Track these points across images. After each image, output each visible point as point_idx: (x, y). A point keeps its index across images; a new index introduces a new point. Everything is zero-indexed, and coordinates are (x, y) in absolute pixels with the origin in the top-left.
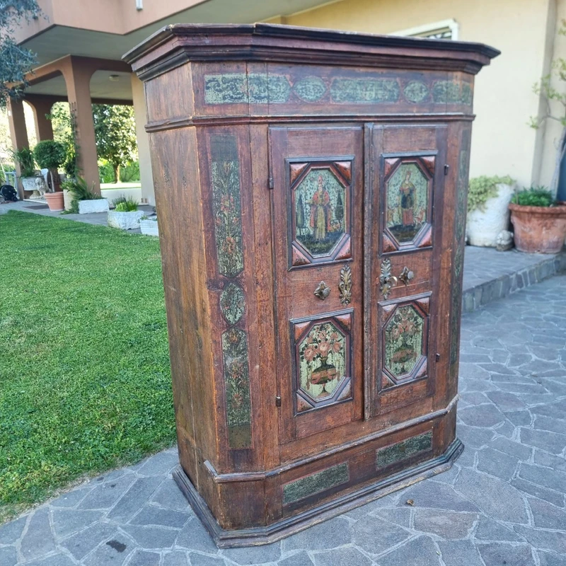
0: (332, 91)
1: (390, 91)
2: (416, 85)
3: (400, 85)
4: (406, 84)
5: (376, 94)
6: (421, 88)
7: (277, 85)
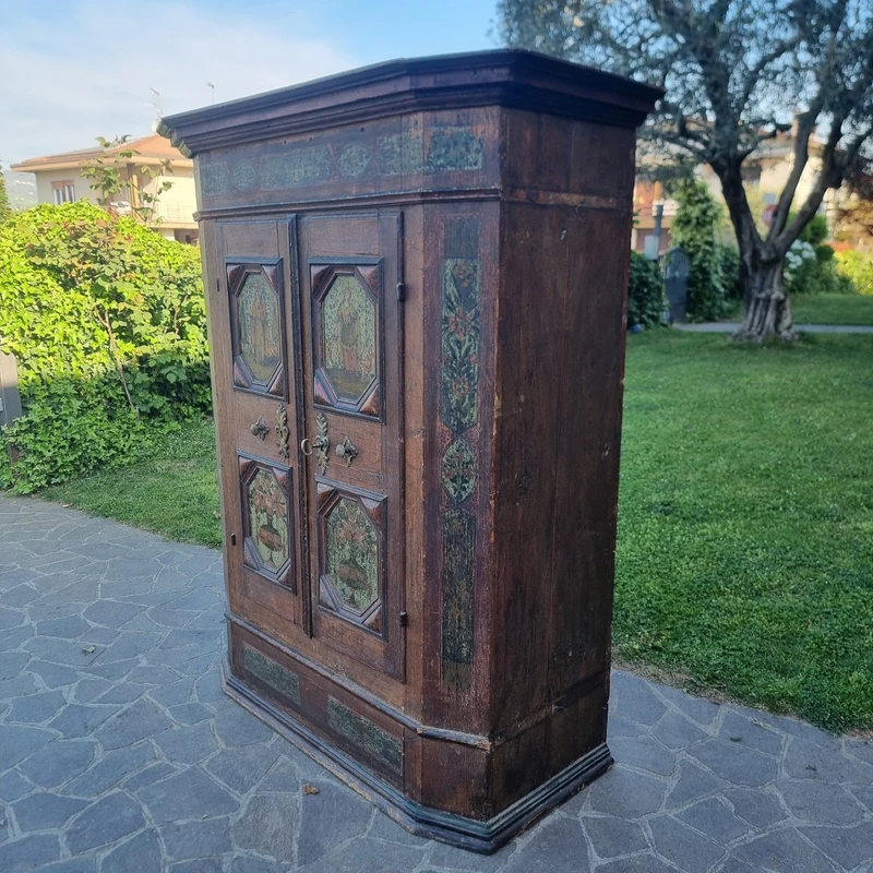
0: (261, 174)
1: (320, 164)
2: (354, 150)
3: (332, 153)
4: (340, 151)
5: (306, 172)
6: (361, 153)
7: (219, 175)
